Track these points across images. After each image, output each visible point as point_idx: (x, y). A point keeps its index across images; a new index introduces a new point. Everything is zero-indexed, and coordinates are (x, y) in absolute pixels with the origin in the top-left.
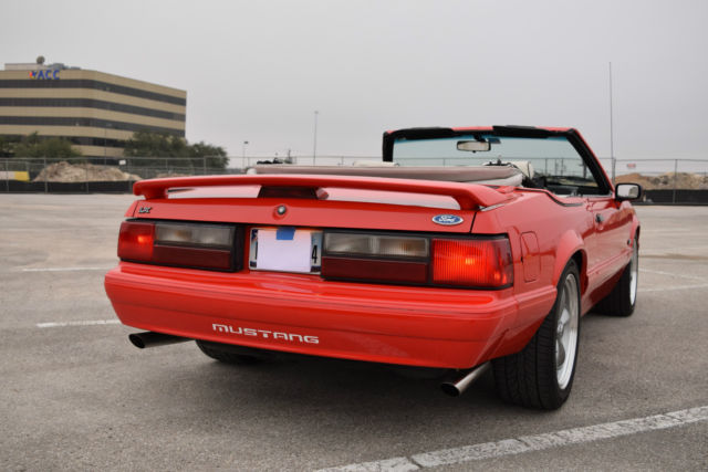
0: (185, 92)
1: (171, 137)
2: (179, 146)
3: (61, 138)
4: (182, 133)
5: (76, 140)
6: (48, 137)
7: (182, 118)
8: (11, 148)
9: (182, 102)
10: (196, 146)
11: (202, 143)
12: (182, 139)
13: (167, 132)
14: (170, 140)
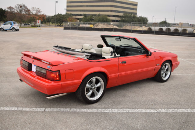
0: (137, 2)
1: (133, 15)
2: (134, 17)
3: (105, 15)
4: (136, 14)
5: (109, 16)
6: (102, 15)
7: (136, 9)
8: (94, 18)
9: (136, 5)
10: (140, 17)
11: (141, 16)
12: (136, 15)
13: (132, 13)
14: (132, 15)
